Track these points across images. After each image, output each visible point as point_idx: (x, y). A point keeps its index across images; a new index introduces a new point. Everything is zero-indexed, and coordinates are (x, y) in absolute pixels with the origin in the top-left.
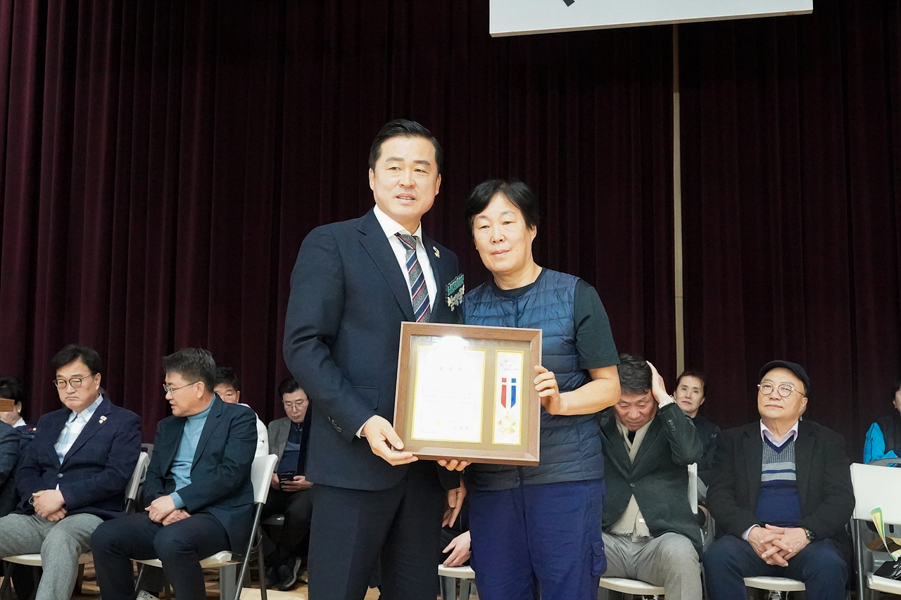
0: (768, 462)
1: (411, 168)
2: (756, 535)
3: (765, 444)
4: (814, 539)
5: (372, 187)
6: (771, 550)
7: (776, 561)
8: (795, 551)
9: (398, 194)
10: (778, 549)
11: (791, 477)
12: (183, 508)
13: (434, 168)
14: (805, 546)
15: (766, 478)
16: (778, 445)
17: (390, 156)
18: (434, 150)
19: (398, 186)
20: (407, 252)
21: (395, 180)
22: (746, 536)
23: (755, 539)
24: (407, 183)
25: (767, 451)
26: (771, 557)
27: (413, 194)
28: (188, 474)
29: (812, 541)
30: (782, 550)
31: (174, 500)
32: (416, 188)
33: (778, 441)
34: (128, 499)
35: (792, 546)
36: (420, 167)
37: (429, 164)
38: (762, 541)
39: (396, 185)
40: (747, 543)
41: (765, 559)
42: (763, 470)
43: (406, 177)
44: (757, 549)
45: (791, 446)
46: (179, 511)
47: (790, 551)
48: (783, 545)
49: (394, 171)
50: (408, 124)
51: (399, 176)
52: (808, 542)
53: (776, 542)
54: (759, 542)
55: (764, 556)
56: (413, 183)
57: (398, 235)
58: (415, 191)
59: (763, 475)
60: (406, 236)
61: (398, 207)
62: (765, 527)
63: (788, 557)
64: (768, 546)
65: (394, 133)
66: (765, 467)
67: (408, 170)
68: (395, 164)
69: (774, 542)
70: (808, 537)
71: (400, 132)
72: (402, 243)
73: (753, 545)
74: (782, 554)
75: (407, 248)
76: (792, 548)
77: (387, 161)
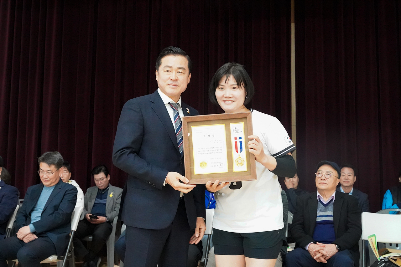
0: (320, 211)
1: (176, 71)
2: (312, 247)
3: (319, 203)
4: (340, 249)
5: (157, 79)
6: (319, 255)
7: (321, 261)
8: (330, 255)
9: (169, 83)
10: (322, 255)
11: (331, 219)
12: (34, 233)
13: (187, 71)
14: (335, 253)
15: (319, 219)
16: (325, 203)
17: (166, 65)
18: (187, 62)
19: (169, 80)
20: (174, 112)
21: (168, 76)
22: (307, 248)
23: (311, 249)
24: (174, 78)
25: (320, 206)
26: (318, 258)
27: (176, 83)
28: (40, 215)
29: (339, 251)
30: (324, 255)
31: (30, 228)
32: (178, 81)
33: (325, 201)
34: (8, 229)
35: (329, 253)
36: (180, 70)
37: (185, 69)
38: (314, 251)
39: (169, 79)
40: (308, 251)
41: (316, 259)
42: (318, 215)
43: (173, 75)
44: (312, 254)
45: (332, 204)
46: (32, 234)
47: (328, 255)
48: (324, 252)
49: (168, 72)
50: (175, 49)
51: (170, 75)
52: (337, 251)
53: (321, 251)
54: (313, 251)
55: (315, 258)
56: (177, 78)
57: (169, 103)
58: (178, 82)
59: (317, 218)
60: (173, 104)
61: (169, 90)
62: (316, 244)
63: (327, 258)
64: (317, 253)
65: (168, 54)
66: (319, 214)
67: (174, 72)
68: (168, 69)
69: (320, 251)
70: (337, 249)
71: (171, 53)
72: (172, 107)
73: (310, 252)
74: (324, 257)
75: (174, 110)
76: (329, 254)
77: (164, 67)
